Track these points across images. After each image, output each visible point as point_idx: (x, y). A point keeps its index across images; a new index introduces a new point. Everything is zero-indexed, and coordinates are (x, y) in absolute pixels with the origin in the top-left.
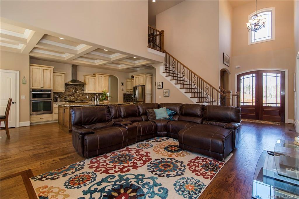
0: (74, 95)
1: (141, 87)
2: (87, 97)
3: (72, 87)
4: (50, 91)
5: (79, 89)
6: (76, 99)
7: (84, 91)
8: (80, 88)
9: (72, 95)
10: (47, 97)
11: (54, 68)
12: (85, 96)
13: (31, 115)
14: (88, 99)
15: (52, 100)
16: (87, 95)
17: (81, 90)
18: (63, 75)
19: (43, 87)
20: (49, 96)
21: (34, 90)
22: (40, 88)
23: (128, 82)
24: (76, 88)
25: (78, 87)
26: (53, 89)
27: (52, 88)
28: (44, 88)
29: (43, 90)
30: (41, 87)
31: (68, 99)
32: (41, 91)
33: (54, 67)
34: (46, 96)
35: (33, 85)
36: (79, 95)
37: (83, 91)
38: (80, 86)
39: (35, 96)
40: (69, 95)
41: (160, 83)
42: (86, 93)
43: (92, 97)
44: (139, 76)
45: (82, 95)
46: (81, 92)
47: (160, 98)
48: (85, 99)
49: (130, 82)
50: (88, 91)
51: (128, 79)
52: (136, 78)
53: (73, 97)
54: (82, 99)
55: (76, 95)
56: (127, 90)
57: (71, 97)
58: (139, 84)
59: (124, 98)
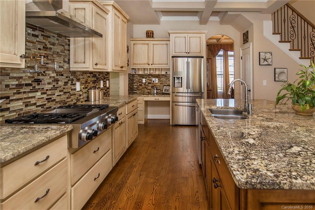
0: (39, 81)
2: (78, 86)
5: (58, 54)
6: (49, 100)
7: (71, 65)
8: (59, 49)
9: (35, 80)
14: (80, 95)
16: (78, 80)
17: (61, 60)
23: (138, 46)
24: (49, 46)
25: (54, 44)
31: (18, 105)
36: (57, 81)
37: (68, 62)
38: (60, 40)
40: (20, 86)
41: (267, 54)
42: (74, 73)
43: (88, 86)
44: (186, 35)
45: (65, 83)
46: (62, 69)
47: (266, 85)
48: (72, 97)
49: (147, 45)
50: (96, 64)
51: (133, 38)
52: (176, 38)
53: (39, 94)
54: (64, 97)
55: (48, 81)
56: (134, 65)
57: (31, 95)
58: (187, 53)
59: (129, 83)
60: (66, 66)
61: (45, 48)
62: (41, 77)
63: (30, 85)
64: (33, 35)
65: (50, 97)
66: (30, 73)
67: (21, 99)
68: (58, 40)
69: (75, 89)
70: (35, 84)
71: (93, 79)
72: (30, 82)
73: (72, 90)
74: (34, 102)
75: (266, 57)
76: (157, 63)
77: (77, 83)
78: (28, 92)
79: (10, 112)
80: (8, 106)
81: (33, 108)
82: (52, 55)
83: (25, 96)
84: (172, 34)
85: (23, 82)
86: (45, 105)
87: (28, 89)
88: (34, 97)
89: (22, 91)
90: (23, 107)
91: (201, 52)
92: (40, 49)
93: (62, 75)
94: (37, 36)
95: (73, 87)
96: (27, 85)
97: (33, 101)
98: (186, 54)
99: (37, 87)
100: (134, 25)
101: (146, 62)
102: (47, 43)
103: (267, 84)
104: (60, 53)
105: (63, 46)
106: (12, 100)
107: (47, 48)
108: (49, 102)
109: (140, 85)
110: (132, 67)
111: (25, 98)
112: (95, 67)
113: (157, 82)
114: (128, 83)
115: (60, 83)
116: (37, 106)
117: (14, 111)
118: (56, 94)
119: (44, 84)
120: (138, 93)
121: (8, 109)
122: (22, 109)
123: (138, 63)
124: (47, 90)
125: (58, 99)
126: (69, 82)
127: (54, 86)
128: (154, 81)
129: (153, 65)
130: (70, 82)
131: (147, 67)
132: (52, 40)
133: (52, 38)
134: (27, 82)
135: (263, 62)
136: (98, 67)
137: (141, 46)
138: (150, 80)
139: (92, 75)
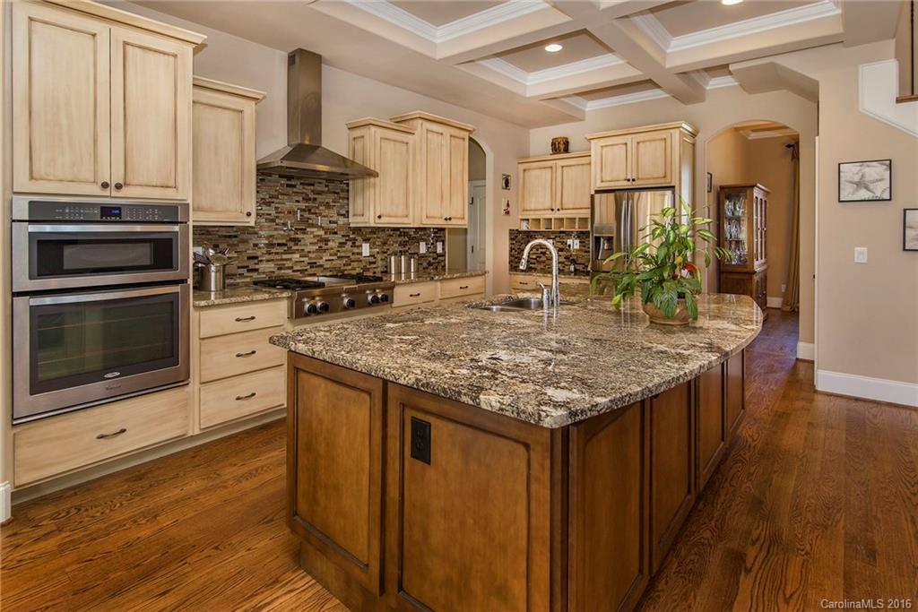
0: (296, 241)
1: (611, 196)
2: (366, 250)
3: (290, 190)
4: (171, 213)
5: (328, 206)
6: (312, 265)
7: (351, 219)
8: (330, 199)
9: (291, 240)
10: (147, 262)
11: (198, 48)
12: (354, 245)
13: (14, 421)
14: (371, 263)
15: (183, 281)
16: (366, 240)
17: (333, 213)
18: (249, 108)
19: (118, 187)
20: (163, 253)
21: (40, 212)
22: (97, 190)
23: (533, 174)
24: (312, 196)
25: (320, 193)
26: (190, 201)
27: (184, 194)
28: (125, 192)
29: (119, 208)
30: (105, 185)
31: (270, 267)
32: (110, 213)
33: (199, 38)
34: (143, 254)
35: (40, 168)
36: (327, 241)
37: (346, 215)
38: (331, 186)
39: (49, 256)
40: (271, 245)
41: (868, 166)
42: (358, 230)
43: (388, 249)
44: (628, 139)
45: (340, 243)
46: (335, 225)
47: (865, 261)
48: (355, 264)
49: (549, 170)
50: (380, 217)
51: (528, 157)
52: (605, 149)
53: (296, 257)
54: (338, 263)
55: (311, 240)
56: (525, 212)
57: (284, 257)
58: (629, 180)
59: (511, 250)
60: (342, 221)
61: (306, 199)
62: (300, 236)
63: (285, 245)
64: (288, 186)
65: (314, 261)
66: (284, 231)
67: (273, 260)
68: (326, 186)
69: (361, 254)
70: (291, 244)
71: (400, 239)
72: (284, 241)
73: (353, 254)
74: (290, 265)
75: (863, 176)
76: (571, 206)
77: (364, 245)
78: (282, 253)
79: (259, 274)
80: (257, 267)
81: (289, 272)
82: (318, 208)
83: (278, 257)
84: (596, 141)
85: (275, 241)
86: (306, 270)
87: (281, 250)
88: (289, 260)
89: (274, 250)
90: (275, 270)
91: (669, 176)
92: (298, 201)
93: (336, 233)
94: (294, 186)
95: (356, 250)
96: (279, 245)
97: (288, 264)
98: (626, 183)
99: (294, 248)
100: (531, 131)
101: (548, 204)
102: (309, 192)
103: (868, 259)
104: (331, 204)
105: (337, 193)
106: (261, 261)
107: (310, 199)
108: (311, 267)
109: (542, 253)
110: (521, 217)
111: (278, 260)
112: (377, 221)
113: (577, 247)
114: (508, 249)
115: (330, 244)
116: (294, 271)
117: (264, 273)
118: (324, 258)
119: (305, 245)
120: (538, 268)
121: (256, 270)
122: (274, 272)
123: (533, 207)
124: (310, 252)
125: (327, 265)
126: (348, 243)
127: (320, 247)
128: (569, 246)
129: (561, 211)
130: (350, 243)
131: (548, 216)
132: (318, 188)
133: (316, 185)
134: (280, 241)
135: (853, 193)
136: (384, 220)
137: (538, 172)
138: (562, 243)
139: (398, 233)
